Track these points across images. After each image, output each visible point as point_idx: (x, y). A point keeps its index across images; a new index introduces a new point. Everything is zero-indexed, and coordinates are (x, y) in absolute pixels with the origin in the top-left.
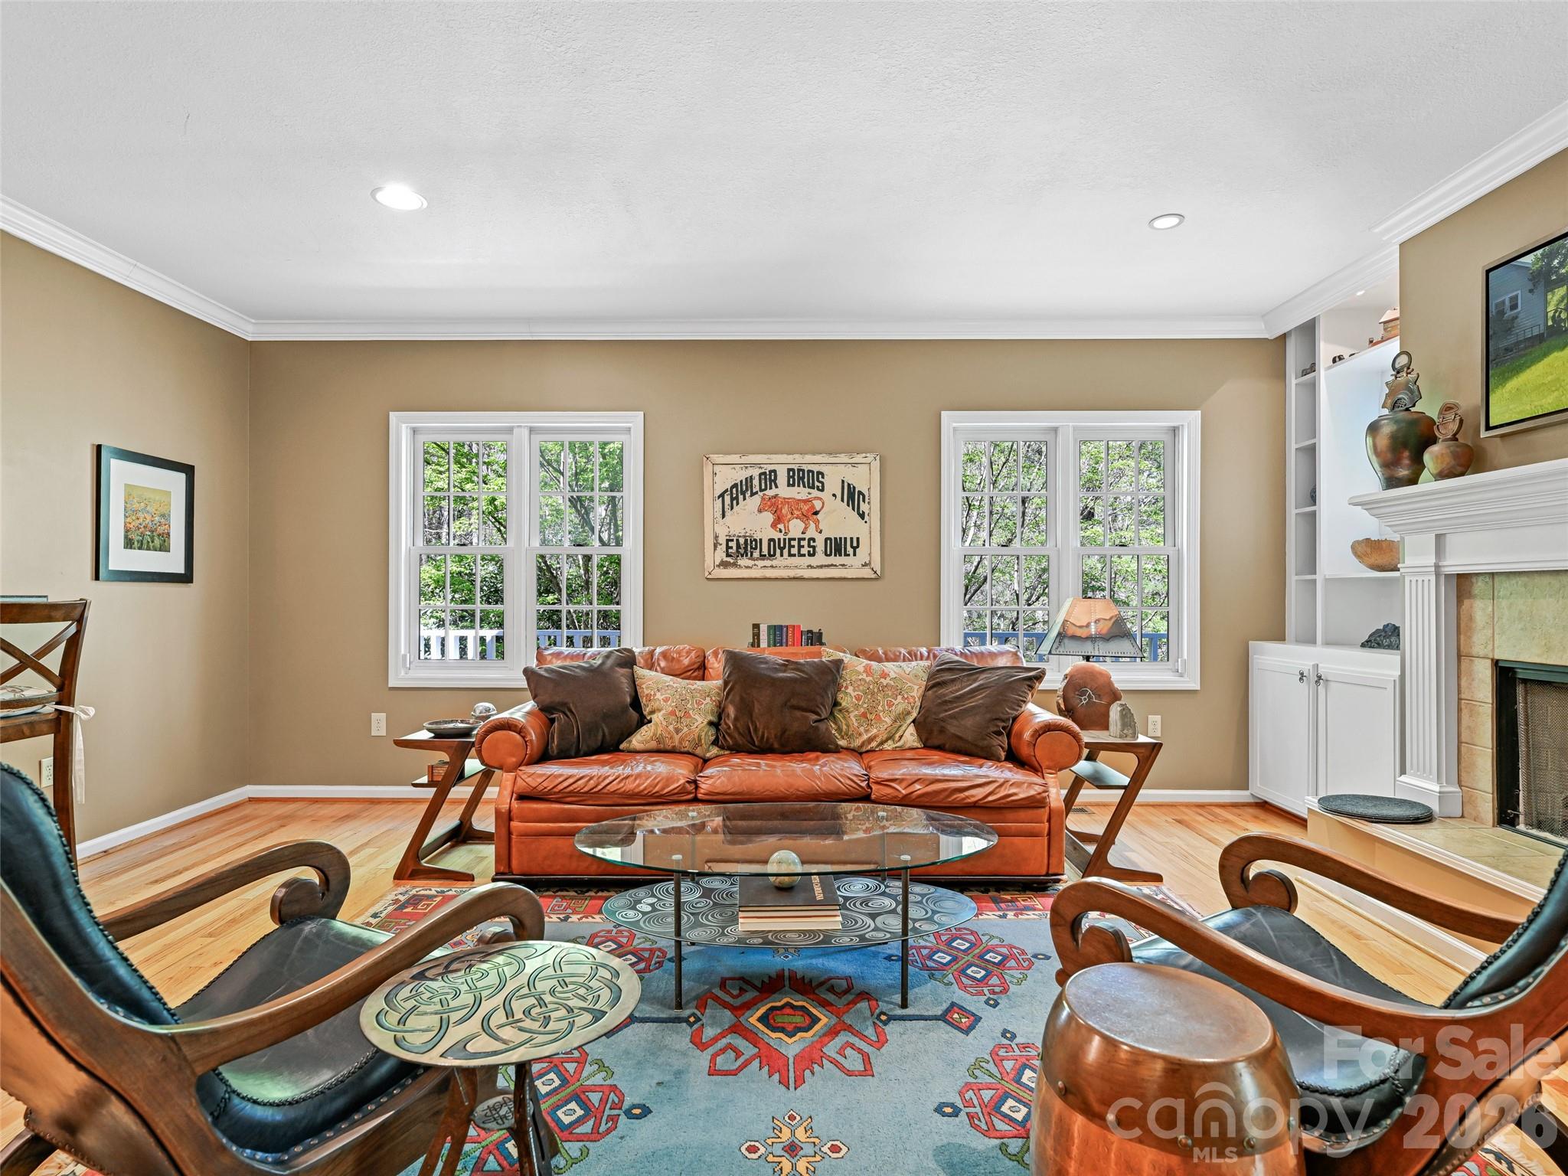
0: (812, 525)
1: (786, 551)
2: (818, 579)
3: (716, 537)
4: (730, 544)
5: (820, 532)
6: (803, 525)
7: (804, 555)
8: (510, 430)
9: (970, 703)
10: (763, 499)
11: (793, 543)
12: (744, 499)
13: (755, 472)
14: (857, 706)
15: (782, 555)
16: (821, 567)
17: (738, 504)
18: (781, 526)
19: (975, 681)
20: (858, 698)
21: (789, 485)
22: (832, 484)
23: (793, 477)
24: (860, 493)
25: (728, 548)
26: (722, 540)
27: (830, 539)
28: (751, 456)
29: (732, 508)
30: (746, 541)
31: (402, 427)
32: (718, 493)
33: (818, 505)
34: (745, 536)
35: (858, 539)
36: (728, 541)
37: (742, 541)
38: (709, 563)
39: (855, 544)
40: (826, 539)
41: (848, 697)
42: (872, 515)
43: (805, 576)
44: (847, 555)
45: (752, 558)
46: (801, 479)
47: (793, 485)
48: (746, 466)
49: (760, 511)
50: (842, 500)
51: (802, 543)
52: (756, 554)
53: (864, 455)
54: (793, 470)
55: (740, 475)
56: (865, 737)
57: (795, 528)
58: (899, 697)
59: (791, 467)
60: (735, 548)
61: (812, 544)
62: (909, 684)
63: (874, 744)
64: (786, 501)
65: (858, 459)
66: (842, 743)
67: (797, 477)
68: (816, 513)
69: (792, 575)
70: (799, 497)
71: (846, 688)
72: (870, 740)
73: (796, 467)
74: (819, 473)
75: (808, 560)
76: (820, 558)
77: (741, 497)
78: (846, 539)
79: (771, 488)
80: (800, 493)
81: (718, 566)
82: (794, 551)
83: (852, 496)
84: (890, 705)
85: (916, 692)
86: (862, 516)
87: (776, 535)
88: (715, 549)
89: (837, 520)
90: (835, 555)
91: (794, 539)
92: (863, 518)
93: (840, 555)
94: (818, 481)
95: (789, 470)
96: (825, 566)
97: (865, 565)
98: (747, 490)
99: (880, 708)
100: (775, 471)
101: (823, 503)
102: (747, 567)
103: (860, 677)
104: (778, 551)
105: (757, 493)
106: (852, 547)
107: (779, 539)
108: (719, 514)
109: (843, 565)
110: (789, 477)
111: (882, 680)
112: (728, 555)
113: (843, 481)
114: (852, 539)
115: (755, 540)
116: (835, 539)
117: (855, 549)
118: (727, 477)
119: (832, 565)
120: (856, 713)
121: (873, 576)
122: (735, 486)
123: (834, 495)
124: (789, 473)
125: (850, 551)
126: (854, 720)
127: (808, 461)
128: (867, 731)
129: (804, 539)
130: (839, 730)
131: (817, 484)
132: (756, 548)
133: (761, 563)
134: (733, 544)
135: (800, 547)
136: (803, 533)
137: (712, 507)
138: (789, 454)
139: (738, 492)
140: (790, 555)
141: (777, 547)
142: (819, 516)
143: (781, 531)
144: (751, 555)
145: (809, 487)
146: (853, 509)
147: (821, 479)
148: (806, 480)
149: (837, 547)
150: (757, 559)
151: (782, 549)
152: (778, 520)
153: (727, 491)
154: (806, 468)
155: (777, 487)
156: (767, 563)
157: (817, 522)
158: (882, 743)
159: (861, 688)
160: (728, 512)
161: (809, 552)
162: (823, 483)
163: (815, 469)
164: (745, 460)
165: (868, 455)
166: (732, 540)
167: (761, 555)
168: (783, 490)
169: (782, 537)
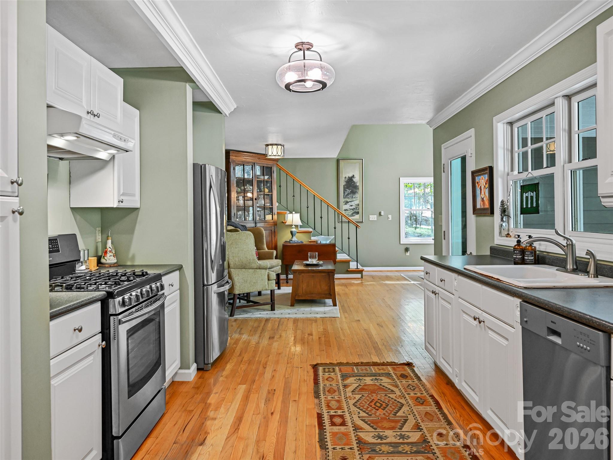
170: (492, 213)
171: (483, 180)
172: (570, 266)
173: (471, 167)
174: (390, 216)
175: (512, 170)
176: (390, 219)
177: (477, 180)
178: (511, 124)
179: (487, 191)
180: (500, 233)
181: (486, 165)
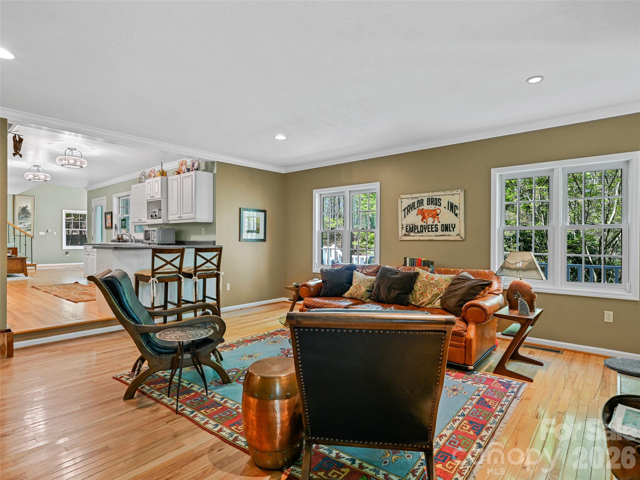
0: (436, 219)
1: (427, 230)
2: (439, 240)
3: (403, 225)
4: (407, 227)
5: (440, 222)
6: (433, 220)
7: (434, 231)
8: (344, 192)
9: (457, 293)
10: (418, 210)
11: (429, 227)
12: (412, 211)
13: (416, 200)
14: (419, 290)
15: (425, 231)
16: (440, 236)
17: (410, 213)
18: (425, 220)
19: (464, 284)
20: (421, 287)
21: (428, 204)
22: (444, 203)
23: (429, 201)
24: (455, 206)
25: (407, 229)
26: (405, 226)
27: (443, 225)
28: (414, 195)
29: (408, 214)
30: (413, 226)
31: (317, 194)
32: (403, 209)
33: (438, 211)
34: (412, 225)
35: (455, 224)
36: (406, 226)
37: (411, 226)
38: (400, 234)
39: (453, 227)
40: (442, 225)
41: (418, 286)
42: (460, 214)
43: (434, 239)
44: (450, 231)
45: (415, 233)
46: (432, 202)
47: (429, 204)
48: (413, 198)
49: (417, 215)
50: (448, 209)
51: (433, 226)
52: (416, 231)
53: (457, 190)
54: (429, 199)
55: (410, 202)
56: (421, 302)
57: (430, 221)
58: (436, 288)
59: (428, 197)
60: (409, 229)
61: (436, 227)
62: (442, 283)
63: (424, 305)
64: (427, 211)
65: (454, 192)
66: (413, 303)
67: (431, 201)
68: (438, 215)
69: (429, 239)
70: (431, 209)
71: (417, 283)
72: (423, 303)
73: (430, 197)
74: (439, 199)
75: (435, 233)
76: (440, 232)
77: (411, 210)
78: (449, 224)
79: (421, 206)
80: (432, 207)
81: (403, 236)
82: (430, 230)
83: (452, 207)
84: (432, 290)
85: (444, 286)
86: (456, 215)
87: (423, 224)
88: (402, 230)
89: (446, 217)
90: (446, 231)
91: (430, 225)
92: (457, 216)
93: (448, 231)
94: (439, 202)
95: (428, 199)
96: (442, 235)
97: (458, 235)
98: (413, 207)
99: (428, 291)
100: (423, 200)
101: (441, 211)
102: (413, 236)
103: (423, 279)
104: (424, 230)
105: (416, 208)
106: (452, 227)
107: (424, 225)
108: (403, 217)
109: (449, 235)
110: (428, 201)
111: (431, 281)
112: (407, 232)
113: (448, 202)
114: (452, 224)
115: (416, 226)
116: (446, 225)
117: (453, 228)
118: (406, 203)
119: (444, 235)
120: (419, 292)
121: (461, 239)
122: (409, 206)
123: (445, 207)
124: (428, 200)
125: (451, 229)
126: (418, 295)
127: (435, 195)
128: (422, 300)
129: (433, 225)
130: (413, 298)
131: (438, 203)
132: (416, 229)
133: (418, 234)
134: (408, 227)
135: (432, 228)
136: (433, 223)
137: (401, 214)
138: (427, 193)
139: (410, 208)
140: (428, 231)
141: (424, 228)
142: (439, 216)
143: (425, 222)
144: (415, 231)
145: (435, 205)
146: (453, 213)
147: (440, 201)
148: (434, 202)
149: (446, 228)
150: (417, 233)
151: (425, 229)
152: (424, 218)
153: (406, 208)
154: (434, 197)
155: (423, 205)
156: (420, 234)
157: (438, 218)
158: (426, 305)
159: (422, 283)
160: (406, 216)
161: (435, 230)
162: (440, 203)
163: (438, 197)
164: (412, 196)
165: (459, 190)
166: (408, 226)
167: (418, 232)
168: (426, 207)
169: (425, 224)
170: (112, 228)
171: (109, 216)
172: (130, 241)
173: (105, 211)
174: (55, 233)
175: (119, 214)
176: (55, 234)
177: (107, 216)
178: (119, 198)
179: (110, 220)
180: (115, 235)
181: (110, 211)
